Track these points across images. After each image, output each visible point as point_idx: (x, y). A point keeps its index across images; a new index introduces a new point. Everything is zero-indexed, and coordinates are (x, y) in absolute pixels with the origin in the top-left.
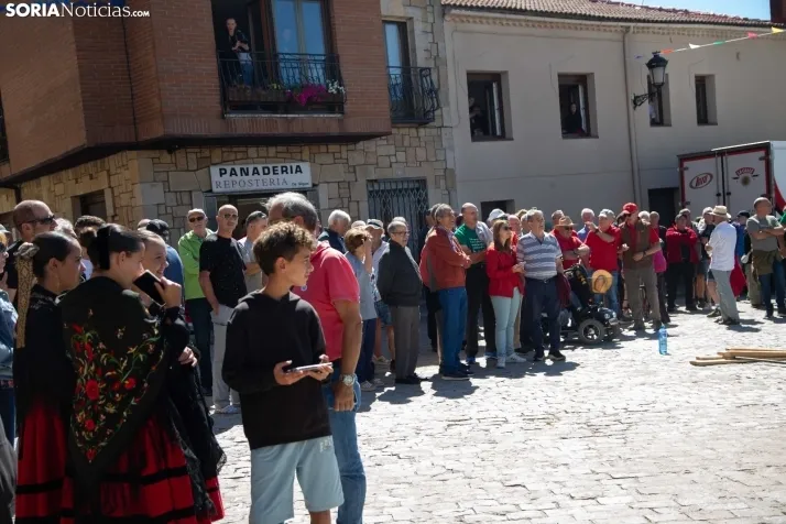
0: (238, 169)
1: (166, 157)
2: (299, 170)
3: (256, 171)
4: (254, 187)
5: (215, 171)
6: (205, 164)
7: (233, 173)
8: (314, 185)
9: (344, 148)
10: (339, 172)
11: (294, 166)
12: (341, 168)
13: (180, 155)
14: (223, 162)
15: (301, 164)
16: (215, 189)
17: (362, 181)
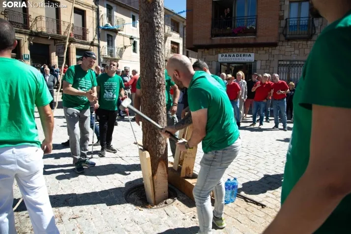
0: (227, 55)
1: (206, 51)
2: (250, 55)
3: (234, 56)
4: (233, 61)
5: (220, 55)
6: (217, 53)
7: (226, 56)
8: (255, 61)
9: (270, 49)
10: (266, 57)
11: (248, 54)
12: (267, 55)
13: (211, 50)
14: (224, 53)
15: (251, 54)
16: (219, 61)
17: (276, 60)
